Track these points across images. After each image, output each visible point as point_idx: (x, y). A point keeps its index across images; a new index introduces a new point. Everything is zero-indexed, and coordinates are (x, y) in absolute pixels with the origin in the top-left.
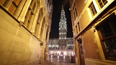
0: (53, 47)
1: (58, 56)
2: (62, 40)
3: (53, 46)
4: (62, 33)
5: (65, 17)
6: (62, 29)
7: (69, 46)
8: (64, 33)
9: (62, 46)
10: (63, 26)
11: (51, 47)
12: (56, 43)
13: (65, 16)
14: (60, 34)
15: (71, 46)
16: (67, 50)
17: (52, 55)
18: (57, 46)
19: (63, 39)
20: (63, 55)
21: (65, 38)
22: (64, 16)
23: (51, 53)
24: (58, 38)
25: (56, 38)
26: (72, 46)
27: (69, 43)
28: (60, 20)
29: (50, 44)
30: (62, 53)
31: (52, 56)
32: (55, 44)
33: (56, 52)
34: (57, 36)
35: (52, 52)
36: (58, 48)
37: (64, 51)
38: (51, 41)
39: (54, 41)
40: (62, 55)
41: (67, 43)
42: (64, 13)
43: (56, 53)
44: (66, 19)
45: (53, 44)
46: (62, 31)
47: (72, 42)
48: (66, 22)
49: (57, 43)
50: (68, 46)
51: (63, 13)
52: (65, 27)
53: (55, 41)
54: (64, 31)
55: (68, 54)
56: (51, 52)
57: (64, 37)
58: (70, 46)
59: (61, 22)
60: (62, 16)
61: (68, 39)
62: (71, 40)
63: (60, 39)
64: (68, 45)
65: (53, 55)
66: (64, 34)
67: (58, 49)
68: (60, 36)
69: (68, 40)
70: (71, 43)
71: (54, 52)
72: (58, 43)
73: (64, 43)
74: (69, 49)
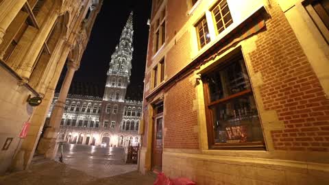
0: (81, 121)
1: (93, 147)
2: (109, 104)
3: (82, 117)
4: (113, 84)
5: (130, 44)
6: (115, 73)
7: (128, 123)
8: (120, 85)
9: (106, 121)
10: (120, 67)
11: (75, 121)
12: (92, 111)
13: (131, 40)
14: (108, 85)
15: (133, 123)
16: (120, 131)
17: (74, 142)
18: (94, 119)
19: (114, 100)
20: (108, 145)
21: (121, 100)
22: (130, 42)
23: (70, 136)
24: (102, 96)
25: (95, 96)
26: (136, 121)
27: (129, 114)
28: (117, 48)
29: (72, 109)
30: (106, 140)
31: (72, 146)
32: (89, 111)
33: (88, 135)
34: (99, 92)
35: (75, 135)
36: (97, 125)
37: (113, 134)
38: (77, 101)
39: (87, 102)
40: (105, 145)
41: (124, 114)
42: (132, 32)
43: (88, 138)
44: (132, 49)
45: (83, 110)
46: (115, 79)
47: (136, 113)
48: (130, 58)
49: (94, 111)
50: (126, 121)
51: (127, 32)
52: (127, 71)
53: (90, 103)
54: (121, 80)
55: (122, 143)
56: (70, 134)
57: (118, 95)
58: (131, 121)
59: (119, 53)
60: (124, 39)
61: (127, 102)
62: (135, 106)
63: (106, 99)
64: (125, 119)
65: (79, 142)
66: (120, 89)
67: (94, 127)
68: (106, 91)
69: (128, 106)
70: (133, 114)
71: (82, 135)
72: (97, 111)
73: (115, 111)
74: (127, 129)
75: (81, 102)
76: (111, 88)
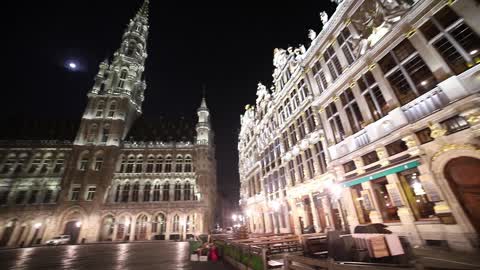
0: (21, 193)
2: (87, 152)
4: (99, 114)
5: (141, 46)
7: (127, 187)
8: (112, 114)
9: (78, 186)
10: (116, 83)
11: (6, 193)
14: (88, 116)
16: (105, 207)
18: (53, 185)
19: (98, 142)
21: (112, 143)
22: (139, 41)
24: (73, 138)
26: (143, 182)
27: (129, 169)
29: (5, 170)
38: (18, 153)
39: (43, 153)
41: (118, 168)
42: (145, 28)
44: (145, 55)
45: (33, 170)
46: (102, 103)
47: (145, 165)
49: (57, 169)
50: (123, 183)
51: (135, 27)
52: (127, 88)
53: (49, 155)
54: (117, 105)
57: (106, 132)
58: (132, 182)
60: (130, 37)
61: (127, 146)
62: (143, 153)
63: (80, 142)
64: (121, 180)
66: (110, 121)
68: (83, 128)
69: (128, 153)
70: (139, 169)
72: (63, 169)
73: (99, 165)
74: (125, 199)
75: (30, 153)
76: (93, 121)
